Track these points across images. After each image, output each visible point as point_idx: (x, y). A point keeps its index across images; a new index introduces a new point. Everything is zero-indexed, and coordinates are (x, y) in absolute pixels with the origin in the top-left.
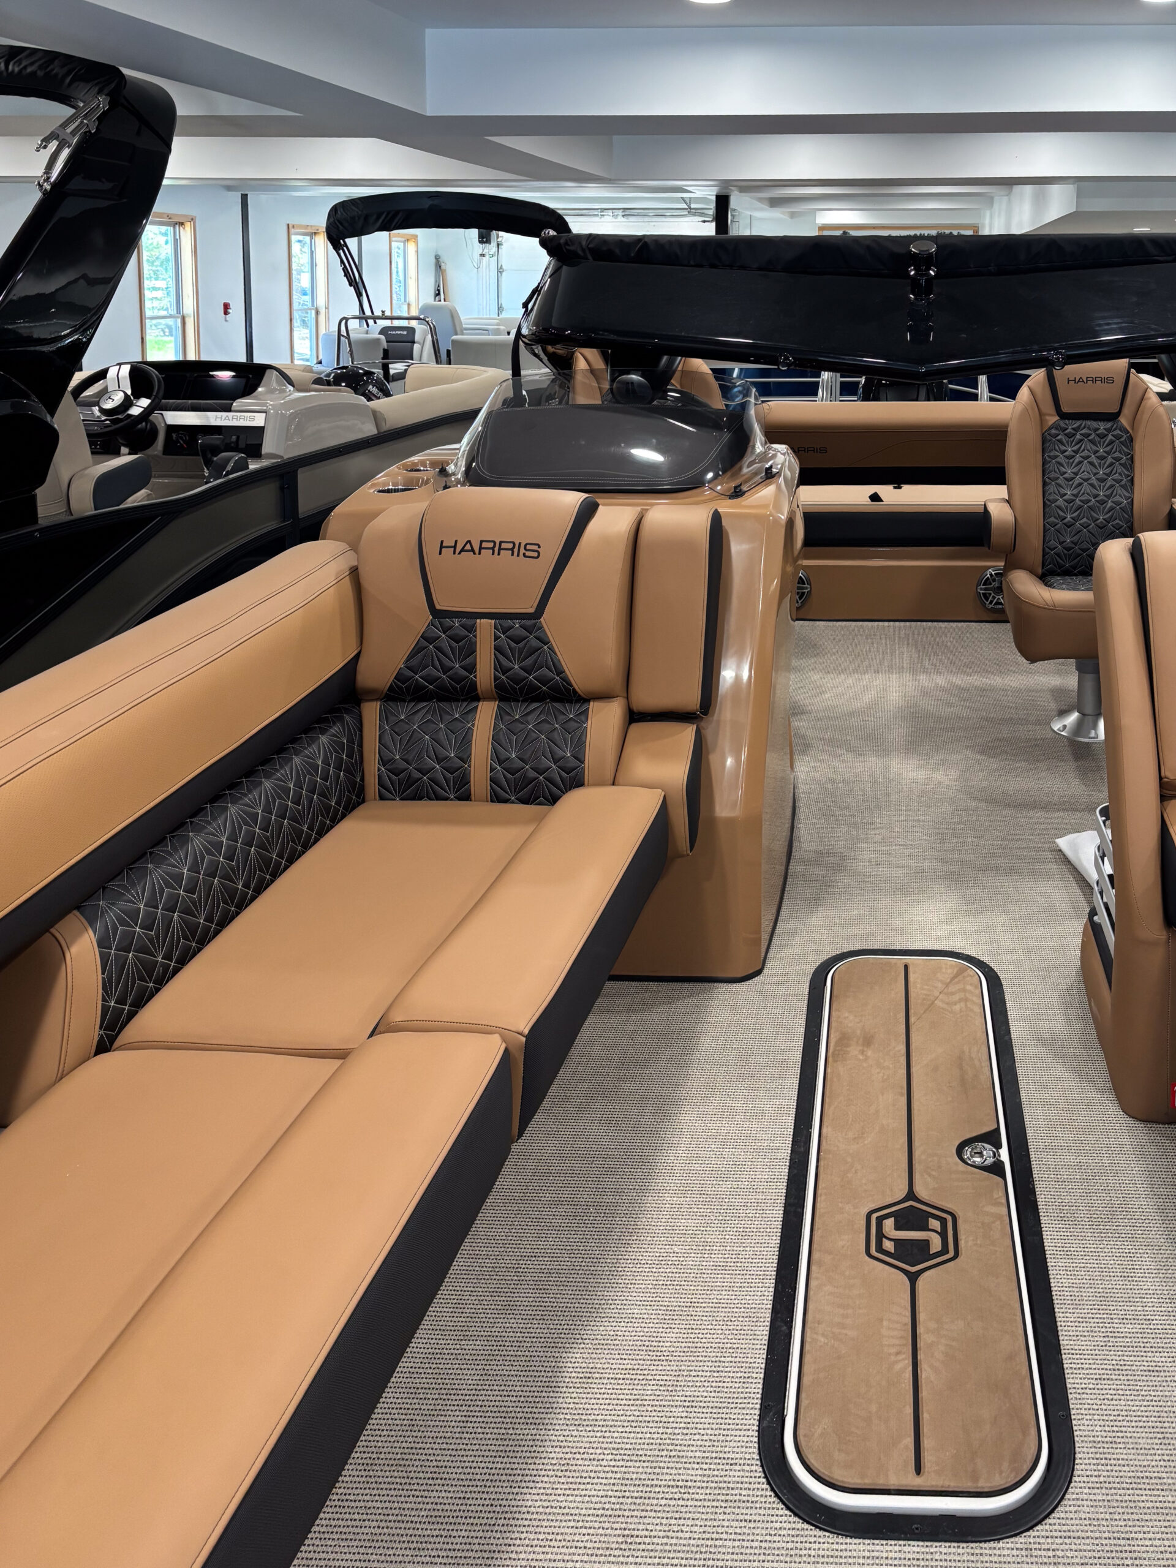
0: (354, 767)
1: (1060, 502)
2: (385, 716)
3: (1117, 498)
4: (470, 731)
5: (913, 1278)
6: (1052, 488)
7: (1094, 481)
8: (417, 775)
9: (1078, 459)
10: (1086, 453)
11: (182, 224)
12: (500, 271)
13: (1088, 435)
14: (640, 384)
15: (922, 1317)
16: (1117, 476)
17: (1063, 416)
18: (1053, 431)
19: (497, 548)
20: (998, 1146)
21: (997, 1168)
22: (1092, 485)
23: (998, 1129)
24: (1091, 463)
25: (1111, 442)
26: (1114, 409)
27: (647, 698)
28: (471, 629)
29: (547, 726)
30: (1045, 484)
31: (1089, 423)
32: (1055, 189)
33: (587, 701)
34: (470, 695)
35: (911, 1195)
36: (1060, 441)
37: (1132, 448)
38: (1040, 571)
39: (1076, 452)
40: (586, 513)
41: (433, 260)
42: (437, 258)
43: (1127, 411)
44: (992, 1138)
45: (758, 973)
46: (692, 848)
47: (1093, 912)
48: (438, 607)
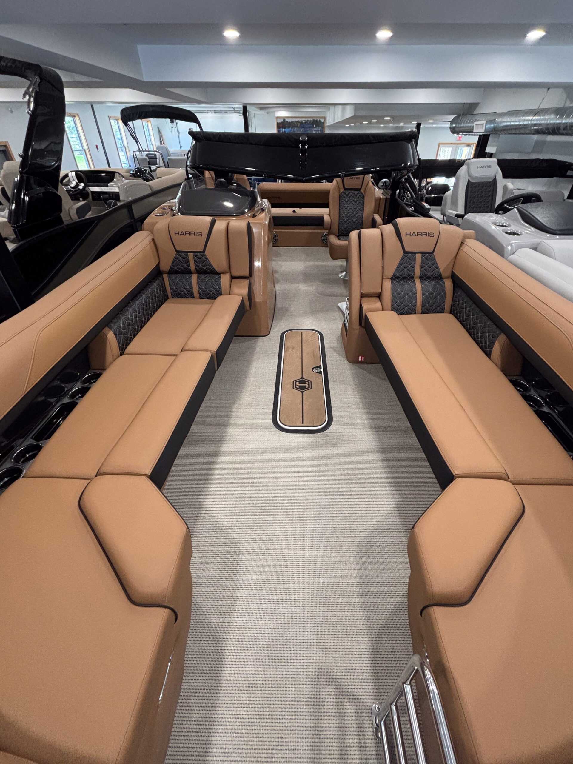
0: (165, 291)
1: (344, 215)
2: (169, 278)
3: (359, 214)
4: (191, 282)
5: (302, 392)
6: (341, 211)
7: (353, 209)
8: (180, 292)
9: (349, 202)
10: (351, 201)
11: (75, 116)
12: (179, 133)
13: (351, 195)
14: (224, 181)
15: (304, 399)
16: (359, 208)
17: (345, 189)
18: (343, 194)
19: (190, 233)
20: (321, 368)
21: (320, 373)
22: (352, 210)
23: (321, 365)
24: (352, 204)
25: (358, 197)
26: (360, 187)
27: (235, 273)
28: (187, 255)
29: (210, 280)
30: (339, 210)
31: (353, 191)
32: (348, 107)
33: (219, 274)
34: (190, 272)
35: (302, 378)
36: (344, 197)
37: (364, 199)
38: (337, 235)
39: (348, 200)
40: (213, 223)
41: (157, 129)
42: (158, 128)
43: (363, 187)
44: (320, 367)
45: (269, 334)
46: (250, 308)
47: (344, 321)
48: (177, 250)
